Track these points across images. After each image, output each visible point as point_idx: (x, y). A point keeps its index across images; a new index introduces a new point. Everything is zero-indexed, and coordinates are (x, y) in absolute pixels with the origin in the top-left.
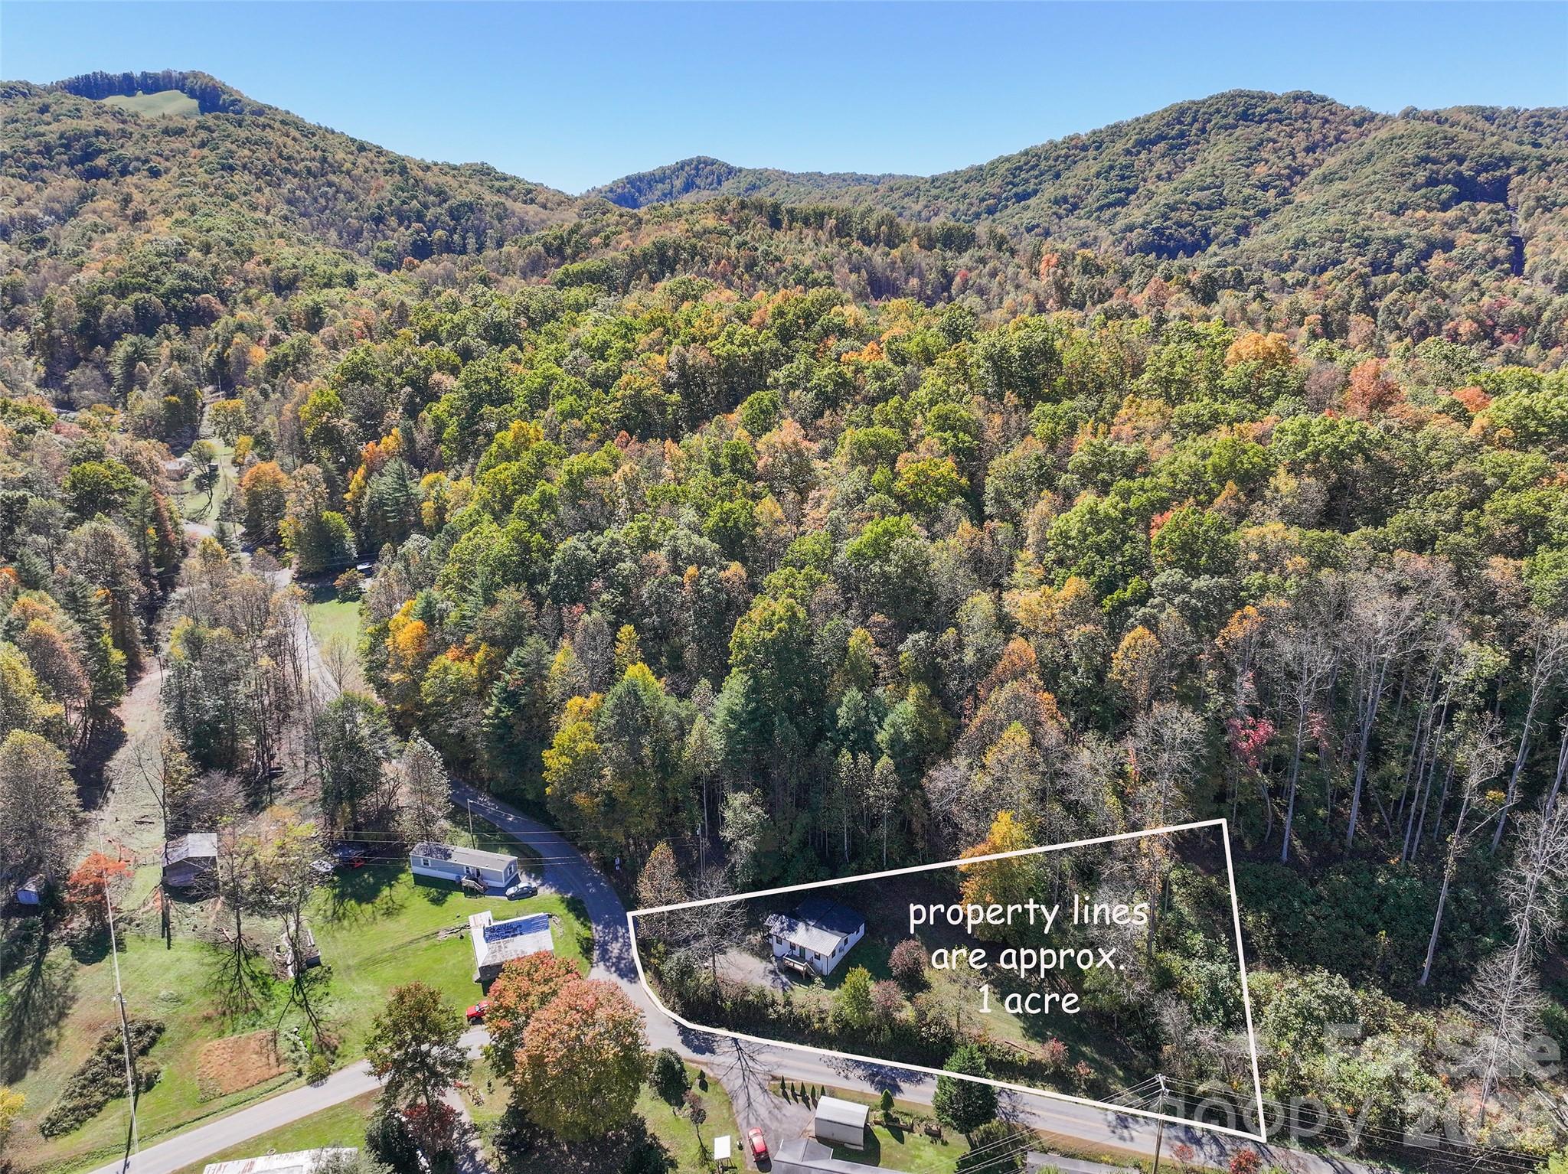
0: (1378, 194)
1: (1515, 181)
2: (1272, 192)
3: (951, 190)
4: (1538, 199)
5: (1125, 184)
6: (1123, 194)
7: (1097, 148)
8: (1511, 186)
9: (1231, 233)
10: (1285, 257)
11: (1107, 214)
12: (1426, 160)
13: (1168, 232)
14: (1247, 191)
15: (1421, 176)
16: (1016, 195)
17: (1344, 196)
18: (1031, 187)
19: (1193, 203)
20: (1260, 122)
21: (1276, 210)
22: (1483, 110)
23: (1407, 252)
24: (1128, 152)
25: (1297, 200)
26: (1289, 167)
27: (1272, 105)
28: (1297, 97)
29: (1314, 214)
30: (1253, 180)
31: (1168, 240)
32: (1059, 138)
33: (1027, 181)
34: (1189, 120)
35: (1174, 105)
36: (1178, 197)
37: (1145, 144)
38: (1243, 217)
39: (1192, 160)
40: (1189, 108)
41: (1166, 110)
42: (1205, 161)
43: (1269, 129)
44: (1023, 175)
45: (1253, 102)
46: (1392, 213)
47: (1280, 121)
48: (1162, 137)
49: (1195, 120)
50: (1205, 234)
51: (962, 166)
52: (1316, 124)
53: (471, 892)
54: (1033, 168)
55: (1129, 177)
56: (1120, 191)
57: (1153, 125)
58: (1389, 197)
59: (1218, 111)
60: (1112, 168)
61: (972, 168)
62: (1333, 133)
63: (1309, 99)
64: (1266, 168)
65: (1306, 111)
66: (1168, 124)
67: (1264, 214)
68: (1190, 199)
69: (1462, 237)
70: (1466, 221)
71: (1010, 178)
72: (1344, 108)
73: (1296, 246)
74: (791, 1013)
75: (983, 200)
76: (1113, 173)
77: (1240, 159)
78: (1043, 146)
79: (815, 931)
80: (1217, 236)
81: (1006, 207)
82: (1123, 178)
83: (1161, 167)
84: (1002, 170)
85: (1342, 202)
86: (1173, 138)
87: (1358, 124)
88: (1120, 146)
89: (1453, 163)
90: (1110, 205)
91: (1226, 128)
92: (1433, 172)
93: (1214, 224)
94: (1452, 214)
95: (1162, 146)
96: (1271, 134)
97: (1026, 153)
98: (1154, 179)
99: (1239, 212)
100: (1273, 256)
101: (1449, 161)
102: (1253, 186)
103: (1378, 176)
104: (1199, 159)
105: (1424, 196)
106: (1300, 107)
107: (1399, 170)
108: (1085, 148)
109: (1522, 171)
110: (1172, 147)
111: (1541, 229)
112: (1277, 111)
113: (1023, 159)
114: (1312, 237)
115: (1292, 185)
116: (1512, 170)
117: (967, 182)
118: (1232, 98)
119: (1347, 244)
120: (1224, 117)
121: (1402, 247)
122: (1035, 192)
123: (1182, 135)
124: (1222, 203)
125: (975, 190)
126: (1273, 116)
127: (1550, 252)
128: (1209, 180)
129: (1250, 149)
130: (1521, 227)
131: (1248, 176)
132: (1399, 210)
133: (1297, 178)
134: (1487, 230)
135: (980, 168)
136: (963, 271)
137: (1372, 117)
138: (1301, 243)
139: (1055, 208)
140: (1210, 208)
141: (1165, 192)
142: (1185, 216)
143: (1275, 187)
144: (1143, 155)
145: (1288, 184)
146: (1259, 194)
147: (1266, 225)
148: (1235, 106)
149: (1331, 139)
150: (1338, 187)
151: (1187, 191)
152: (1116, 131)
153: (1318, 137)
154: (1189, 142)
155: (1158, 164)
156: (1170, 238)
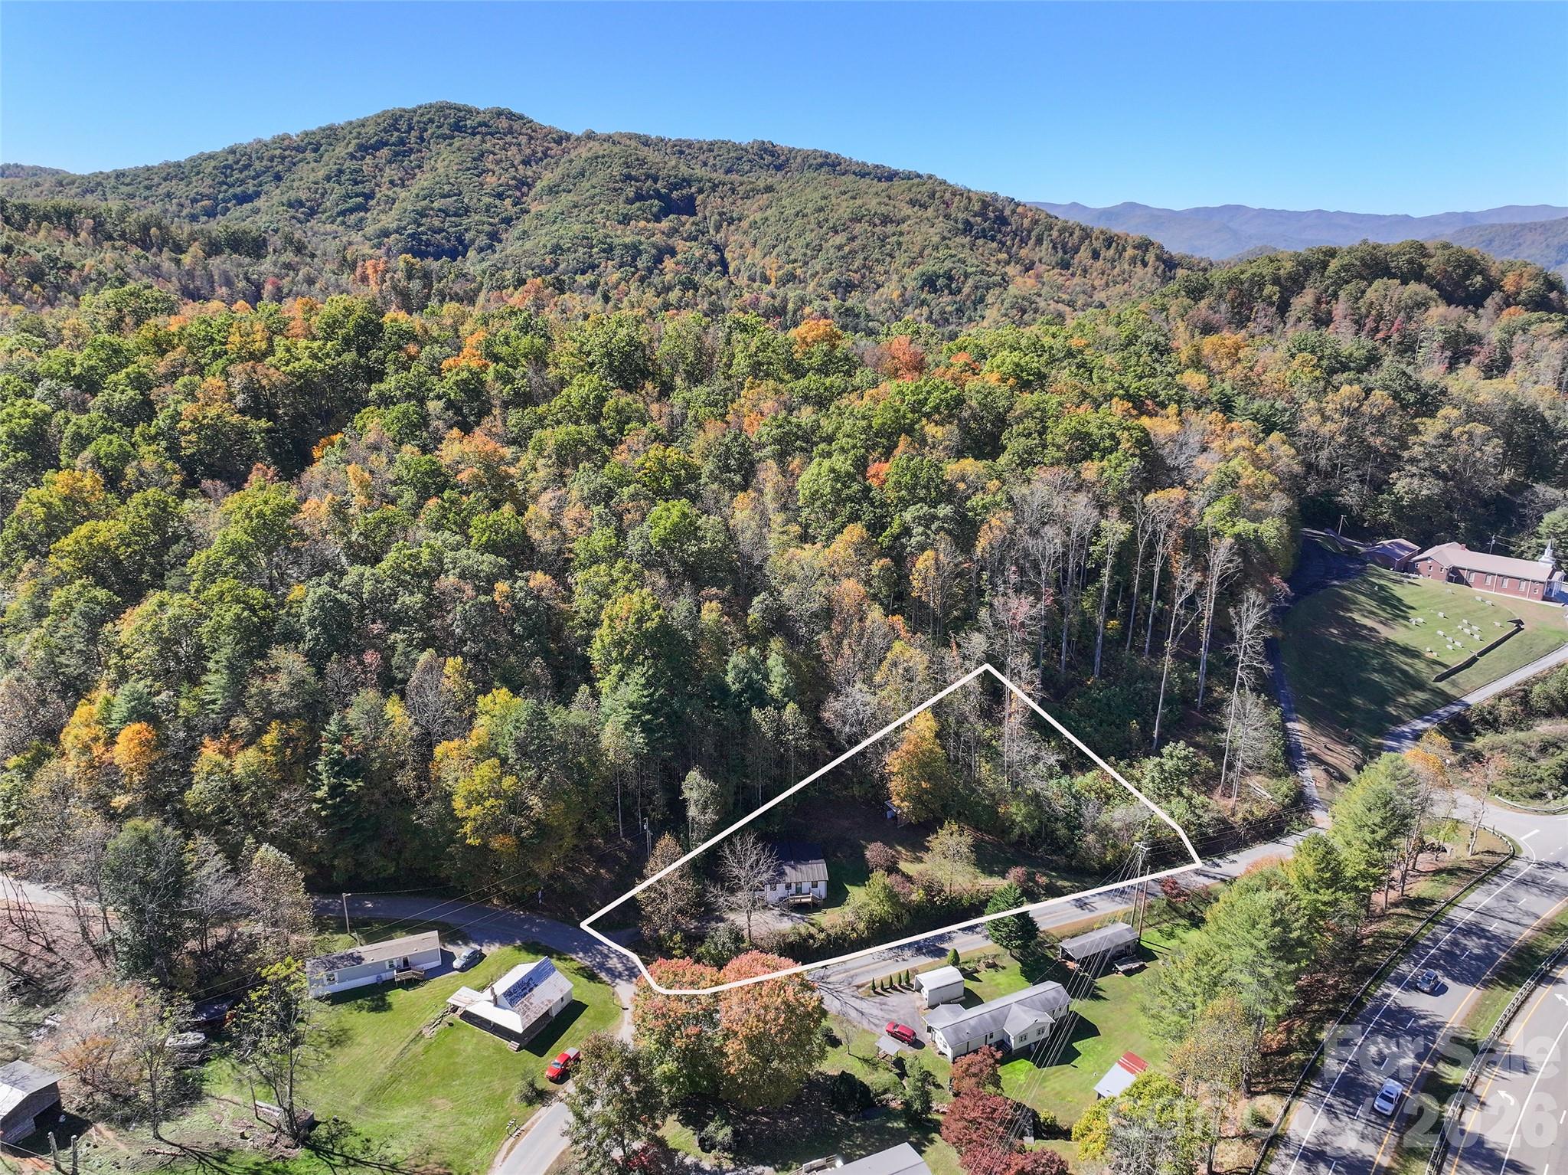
0: (602, 205)
1: (700, 198)
2: (508, 202)
3: (148, 188)
4: (721, 214)
5: (359, 188)
6: (360, 199)
7: (315, 150)
8: (697, 202)
9: (483, 240)
10: (548, 261)
11: (352, 219)
12: (628, 178)
13: (424, 237)
14: (487, 200)
15: (630, 192)
16: (235, 196)
17: (575, 207)
18: (251, 189)
19: (440, 210)
20: (474, 134)
21: (518, 218)
22: (639, 137)
23: (645, 257)
24: (352, 157)
25: (533, 211)
26: (514, 178)
27: (479, 119)
28: (499, 113)
29: (554, 222)
30: (487, 189)
31: (427, 246)
32: (267, 137)
33: (243, 182)
34: (404, 127)
35: (385, 112)
36: (424, 203)
37: (365, 149)
38: (491, 224)
39: (420, 167)
40: (401, 116)
41: (378, 116)
42: (434, 169)
43: (483, 141)
44: (236, 175)
45: (462, 114)
46: (620, 223)
47: (492, 135)
48: (382, 144)
49: (411, 128)
50: (460, 240)
51: (155, 161)
52: (523, 139)
53: (409, 984)
54: (246, 167)
55: (362, 182)
56: (357, 196)
57: (370, 130)
58: (612, 208)
59: (431, 121)
60: (341, 172)
61: (167, 165)
62: (539, 149)
63: (511, 116)
64: (495, 178)
65: (511, 127)
66: (385, 130)
67: (507, 221)
68: (436, 205)
69: (680, 245)
70: (677, 231)
71: (222, 178)
72: (542, 127)
73: (553, 252)
74: (829, 935)
75: (194, 201)
76: (343, 178)
77: (469, 169)
78: (250, 144)
79: (803, 867)
80: (472, 241)
81: (228, 209)
82: (356, 183)
83: (391, 172)
84: (209, 167)
85: (575, 212)
86: (393, 144)
87: (559, 142)
88: (341, 150)
89: (649, 182)
90: (352, 211)
91: (444, 137)
92: (637, 188)
93: (466, 230)
94: (665, 224)
95: (385, 152)
96: (488, 146)
97: (232, 151)
98: (387, 185)
99: (485, 219)
100: (537, 261)
101: (647, 179)
102: (490, 195)
103: (597, 190)
104: (426, 167)
105: (640, 209)
106: (504, 123)
107: (611, 185)
108: (300, 150)
109: (701, 191)
110: (396, 154)
111: (732, 239)
112: (485, 124)
113: (231, 158)
114: (566, 244)
115: (523, 195)
116: (693, 189)
117: (165, 180)
118: (442, 108)
119: (595, 250)
120: (439, 127)
121: (640, 253)
122: (258, 194)
123: (402, 142)
124: (467, 210)
125: (180, 189)
126: (483, 129)
127: (744, 257)
128: (447, 188)
129: (474, 159)
130: (719, 238)
131: (482, 185)
132: (625, 220)
133: (525, 189)
134: (696, 239)
135: (178, 165)
136: (272, 279)
137: (568, 137)
138: (557, 249)
139: (292, 212)
140: (456, 215)
141: (407, 199)
142: (437, 223)
143: (510, 196)
144: (368, 159)
145: (518, 194)
146: (497, 202)
147: (516, 232)
148: (446, 117)
149: (540, 155)
150: (566, 199)
151: (431, 197)
152: (332, 134)
153: (528, 151)
154: (411, 150)
155: (387, 170)
156: (428, 244)
